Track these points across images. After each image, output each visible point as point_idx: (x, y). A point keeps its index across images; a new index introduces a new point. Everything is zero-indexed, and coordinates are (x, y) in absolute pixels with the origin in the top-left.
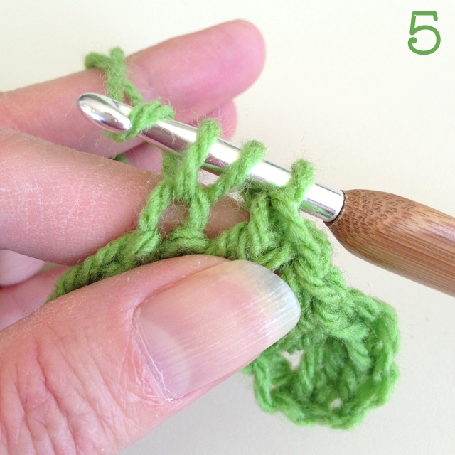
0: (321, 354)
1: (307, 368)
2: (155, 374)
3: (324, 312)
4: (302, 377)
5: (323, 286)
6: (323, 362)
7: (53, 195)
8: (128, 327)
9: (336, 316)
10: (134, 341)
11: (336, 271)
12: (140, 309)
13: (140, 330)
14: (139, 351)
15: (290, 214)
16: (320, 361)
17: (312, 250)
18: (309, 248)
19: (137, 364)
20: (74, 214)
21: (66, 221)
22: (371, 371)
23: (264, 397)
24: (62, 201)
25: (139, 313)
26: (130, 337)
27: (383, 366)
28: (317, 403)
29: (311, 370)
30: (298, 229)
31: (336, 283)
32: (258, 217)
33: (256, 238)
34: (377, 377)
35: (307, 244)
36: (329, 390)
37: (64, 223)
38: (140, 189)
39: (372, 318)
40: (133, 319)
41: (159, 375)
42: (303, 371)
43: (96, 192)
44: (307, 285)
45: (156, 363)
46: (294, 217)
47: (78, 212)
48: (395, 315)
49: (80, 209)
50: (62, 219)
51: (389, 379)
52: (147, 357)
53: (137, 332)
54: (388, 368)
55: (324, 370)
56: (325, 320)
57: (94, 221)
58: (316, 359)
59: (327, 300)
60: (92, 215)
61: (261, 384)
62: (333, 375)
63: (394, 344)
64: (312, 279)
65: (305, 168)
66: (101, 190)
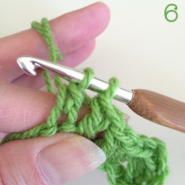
0: (135, 163)
1: (129, 169)
2: (46, 179)
3: (126, 147)
4: (128, 172)
5: (123, 135)
6: (137, 166)
7: (7, 113)
8: (35, 161)
9: (133, 149)
10: (37, 167)
11: (130, 128)
12: (40, 153)
13: (40, 162)
14: (39, 171)
15: (106, 105)
16: (135, 166)
17: (117, 120)
18: (116, 119)
19: (38, 176)
20: (17, 120)
21: (13, 123)
22: (157, 170)
23: (111, 181)
24: (11, 116)
25: (40, 155)
26: (36, 165)
27: (161, 168)
28: (135, 183)
29: (132, 170)
30: (110, 111)
31: (130, 134)
32: (96, 110)
33: (96, 119)
34: (159, 173)
35: (114, 117)
36: (140, 178)
37: (13, 124)
38: (45, 107)
39: (154, 148)
40: (37, 157)
41: (47, 180)
42: (128, 170)
43: (26, 110)
44: (115, 135)
45: (46, 175)
46: (109, 106)
47: (19, 119)
48: (165, 146)
49: (19, 118)
50: (12, 122)
51: (165, 174)
52: (42, 173)
53: (39, 163)
54: (163, 169)
55: (137, 169)
56: (127, 151)
57: (26, 123)
58: (133, 165)
59: (125, 142)
60: (25, 120)
61: (109, 176)
62: (142, 171)
63: (165, 159)
64: (117, 133)
65: (115, 82)
66: (28, 109)
